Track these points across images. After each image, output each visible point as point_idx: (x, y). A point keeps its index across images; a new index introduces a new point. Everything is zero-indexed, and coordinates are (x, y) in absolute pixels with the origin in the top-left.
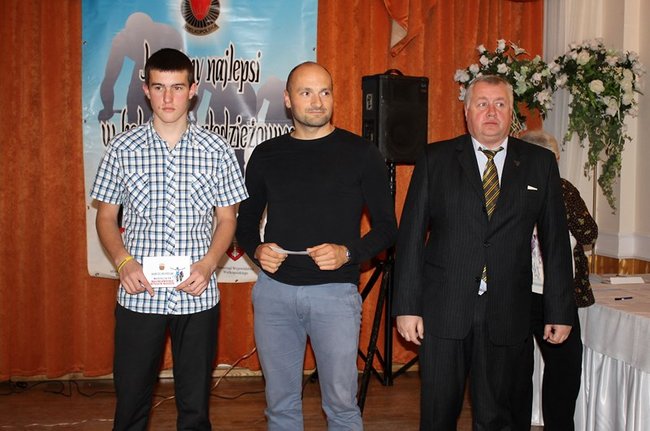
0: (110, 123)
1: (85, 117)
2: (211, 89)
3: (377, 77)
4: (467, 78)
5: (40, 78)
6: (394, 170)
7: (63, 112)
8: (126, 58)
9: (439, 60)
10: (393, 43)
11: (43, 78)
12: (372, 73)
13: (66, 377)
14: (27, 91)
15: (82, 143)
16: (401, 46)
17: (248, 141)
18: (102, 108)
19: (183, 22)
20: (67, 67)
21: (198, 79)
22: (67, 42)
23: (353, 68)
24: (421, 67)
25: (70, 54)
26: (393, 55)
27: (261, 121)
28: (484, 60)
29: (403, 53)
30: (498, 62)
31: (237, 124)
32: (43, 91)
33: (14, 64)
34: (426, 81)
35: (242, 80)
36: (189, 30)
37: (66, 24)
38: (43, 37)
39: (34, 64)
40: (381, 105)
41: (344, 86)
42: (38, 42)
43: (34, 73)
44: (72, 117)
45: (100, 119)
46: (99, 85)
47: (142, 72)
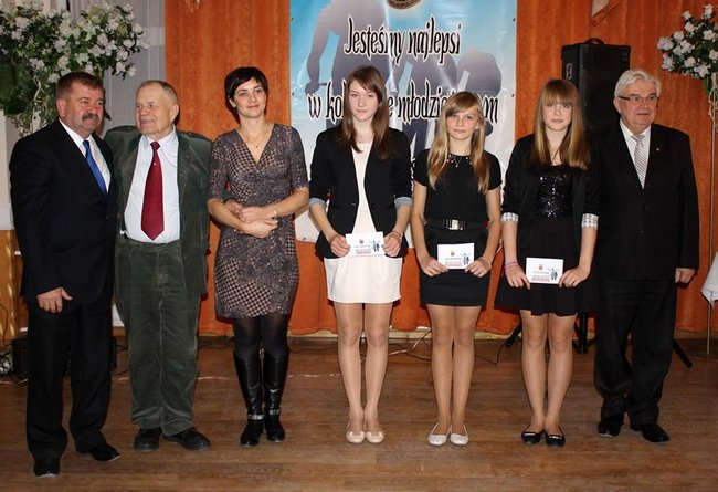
1: (292, 90)
2: (412, 61)
3: (577, 46)
4: (671, 46)
5: (251, 54)
8: (331, 33)
9: (642, 28)
10: (595, 11)
11: (255, 54)
12: (573, 43)
16: (603, 15)
18: (309, 81)
20: (276, 43)
21: (400, 51)
22: (276, 19)
23: (553, 39)
24: (623, 36)
25: (279, 30)
26: (593, 23)
28: (689, 27)
29: (605, 22)
30: (704, 28)
31: (438, 95)
33: (228, 41)
34: (628, 49)
36: (391, 4)
37: (275, 2)
38: (254, 15)
39: (246, 41)
40: (581, 75)
41: (544, 56)
42: (250, 20)
43: (245, 49)
44: (281, 90)
45: (306, 92)
46: (306, 60)
47: (346, 46)
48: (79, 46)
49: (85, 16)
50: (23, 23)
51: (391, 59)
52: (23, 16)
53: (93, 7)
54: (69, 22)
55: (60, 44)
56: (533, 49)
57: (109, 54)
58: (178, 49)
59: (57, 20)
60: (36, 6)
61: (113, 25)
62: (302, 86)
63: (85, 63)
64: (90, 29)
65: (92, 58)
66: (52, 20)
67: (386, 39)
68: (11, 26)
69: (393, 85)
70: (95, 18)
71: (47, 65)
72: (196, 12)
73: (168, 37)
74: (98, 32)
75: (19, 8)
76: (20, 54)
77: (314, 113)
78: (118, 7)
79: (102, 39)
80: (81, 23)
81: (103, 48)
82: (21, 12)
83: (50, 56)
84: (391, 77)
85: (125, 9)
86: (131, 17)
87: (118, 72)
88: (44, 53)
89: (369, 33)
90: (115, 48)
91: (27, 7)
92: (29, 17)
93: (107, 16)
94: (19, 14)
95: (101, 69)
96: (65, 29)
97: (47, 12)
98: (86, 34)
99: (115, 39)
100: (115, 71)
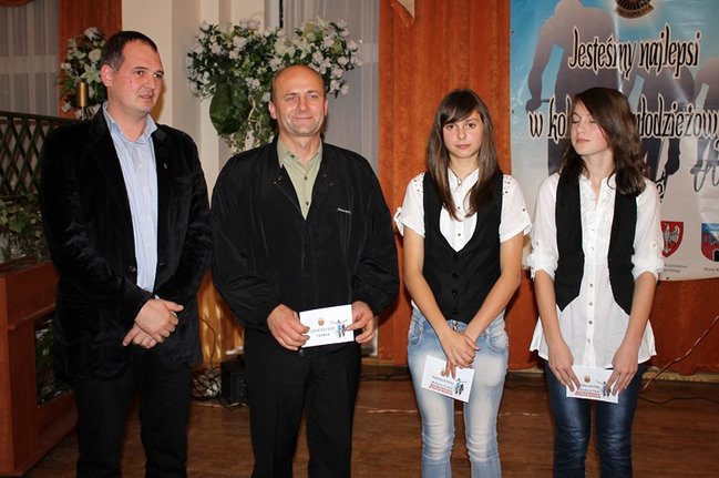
0: (538, 113)
1: (513, 107)
2: (643, 74)
5: (468, 70)
7: (491, 103)
8: (555, 46)
11: (472, 69)
14: (455, 82)
15: (509, 134)
17: (684, 129)
18: (530, 98)
19: (615, 5)
20: (495, 57)
21: (630, 64)
22: (494, 32)
25: (498, 45)
27: (699, 107)
31: (672, 111)
32: (472, 82)
33: (444, 56)
35: (679, 64)
36: (621, 13)
37: (495, 14)
38: (472, 28)
39: (463, 56)
42: (467, 34)
43: (463, 65)
44: (498, 108)
45: (527, 109)
46: (527, 76)
47: (571, 60)
49: (300, 34)
50: (240, 42)
51: (620, 72)
52: (240, 36)
53: (308, 25)
54: (283, 40)
55: (275, 63)
57: (324, 72)
58: (392, 65)
59: (272, 38)
60: (252, 26)
61: (328, 42)
62: (523, 103)
64: (305, 47)
66: (268, 38)
67: (615, 51)
68: (229, 46)
70: (311, 36)
71: (262, 83)
72: (411, 26)
73: (380, 54)
74: (314, 50)
75: (236, 27)
76: (237, 73)
77: (536, 132)
78: (332, 24)
79: (317, 57)
80: (296, 42)
81: (318, 65)
82: (238, 32)
83: (264, 75)
85: (339, 25)
86: (345, 34)
87: (332, 90)
88: (259, 72)
89: (596, 45)
90: (330, 65)
91: (244, 26)
92: (245, 37)
93: (321, 32)
94: (235, 34)
96: (280, 48)
97: (262, 32)
98: (301, 52)
99: (330, 57)
100: (329, 89)
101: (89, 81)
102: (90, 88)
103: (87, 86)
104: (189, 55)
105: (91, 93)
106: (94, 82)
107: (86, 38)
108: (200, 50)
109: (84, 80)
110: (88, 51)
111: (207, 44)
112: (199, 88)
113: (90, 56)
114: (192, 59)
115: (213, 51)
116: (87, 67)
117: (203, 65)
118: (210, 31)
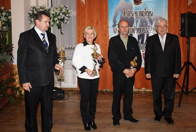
0: (115, 28)
1: (109, 26)
2: (140, 19)
3: (185, 14)
5: (98, 17)
6: (190, 38)
7: (104, 25)
8: (119, 11)
10: (189, 5)
11: (99, 17)
12: (183, 13)
13: (105, 90)
14: (95, 20)
15: (108, 33)
16: (191, 5)
17: (150, 31)
18: (113, 24)
19: (133, 2)
20: (105, 14)
21: (137, 16)
22: (105, 8)
23: (177, 12)
25: (106, 11)
26: (188, 8)
27: (153, 26)
29: (191, 7)
31: (147, 27)
32: (99, 21)
33: (92, 14)
35: (148, 16)
36: (135, 4)
37: (105, 4)
38: (99, 7)
39: (97, 14)
40: (186, 21)
41: (175, 16)
42: (98, 9)
43: (97, 16)
44: (106, 27)
45: (113, 27)
46: (113, 19)
47: (123, 15)
48: (55, 16)
49: (57, 8)
51: (135, 18)
53: (58, 6)
54: (52, 10)
56: (172, 15)
57: (63, 18)
58: (80, 17)
59: (49, 10)
60: (45, 6)
61: (64, 11)
62: (112, 25)
63: (57, 20)
64: (58, 12)
65: (58, 19)
66: (48, 10)
67: (134, 13)
69: (135, 25)
70: (59, 9)
72: (84, 7)
73: (77, 13)
74: (60, 12)
75: (40, 7)
77: (115, 32)
78: (65, 6)
79: (61, 14)
80: (56, 10)
81: (61, 16)
82: (41, 8)
84: (135, 22)
85: (66, 6)
86: (68, 8)
87: (65, 22)
89: (129, 11)
90: (64, 16)
91: (42, 7)
92: (43, 9)
93: (62, 8)
95: (60, 22)
96: (52, 12)
97: (47, 8)
98: (57, 13)
99: (64, 14)
100: (64, 22)
101: (2, 20)
102: (3, 22)
103: (2, 22)
104: (28, 14)
105: (3, 23)
106: (4, 21)
107: (2, 10)
108: (31, 12)
109: (1, 20)
110: (2, 13)
111: (33, 11)
112: (31, 22)
113: (3, 14)
114: (29, 15)
115: (35, 13)
116: (2, 17)
117: (32, 16)
118: (34, 8)
